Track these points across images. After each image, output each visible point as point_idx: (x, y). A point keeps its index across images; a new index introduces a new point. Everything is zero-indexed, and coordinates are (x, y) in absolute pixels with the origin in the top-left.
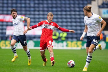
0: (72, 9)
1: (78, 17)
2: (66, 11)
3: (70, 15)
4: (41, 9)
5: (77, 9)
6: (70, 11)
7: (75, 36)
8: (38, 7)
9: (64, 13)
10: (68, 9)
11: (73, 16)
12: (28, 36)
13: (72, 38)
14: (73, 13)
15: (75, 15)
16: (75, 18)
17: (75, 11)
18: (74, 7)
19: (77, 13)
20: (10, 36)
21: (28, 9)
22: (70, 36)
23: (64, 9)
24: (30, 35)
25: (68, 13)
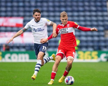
0: (87, 8)
1: (94, 18)
2: (78, 11)
3: (84, 16)
4: (45, 9)
5: (94, 9)
6: (84, 11)
7: (91, 44)
8: (41, 6)
9: (76, 14)
10: (81, 9)
11: (88, 18)
12: (28, 45)
13: (87, 47)
14: (88, 13)
15: (90, 16)
16: (91, 21)
17: (90, 11)
18: (89, 6)
19: (94, 14)
20: (4, 46)
21: (27, 9)
22: (84, 44)
23: (76, 9)
24: (30, 44)
25: (82, 14)
